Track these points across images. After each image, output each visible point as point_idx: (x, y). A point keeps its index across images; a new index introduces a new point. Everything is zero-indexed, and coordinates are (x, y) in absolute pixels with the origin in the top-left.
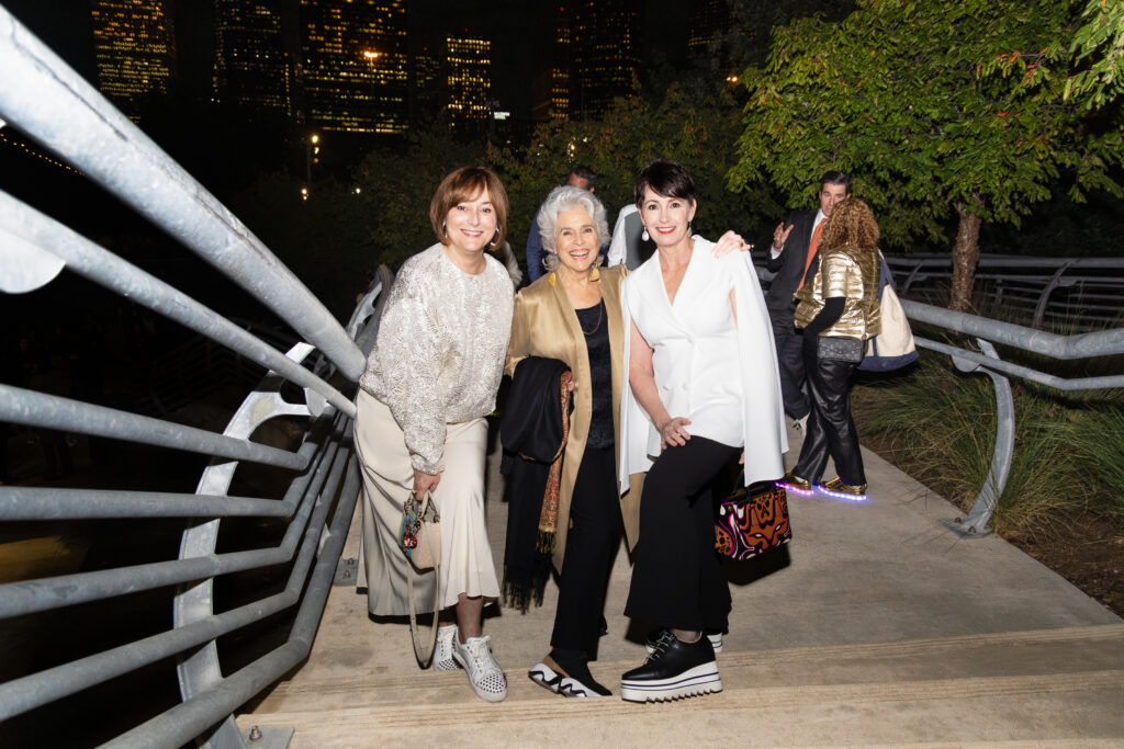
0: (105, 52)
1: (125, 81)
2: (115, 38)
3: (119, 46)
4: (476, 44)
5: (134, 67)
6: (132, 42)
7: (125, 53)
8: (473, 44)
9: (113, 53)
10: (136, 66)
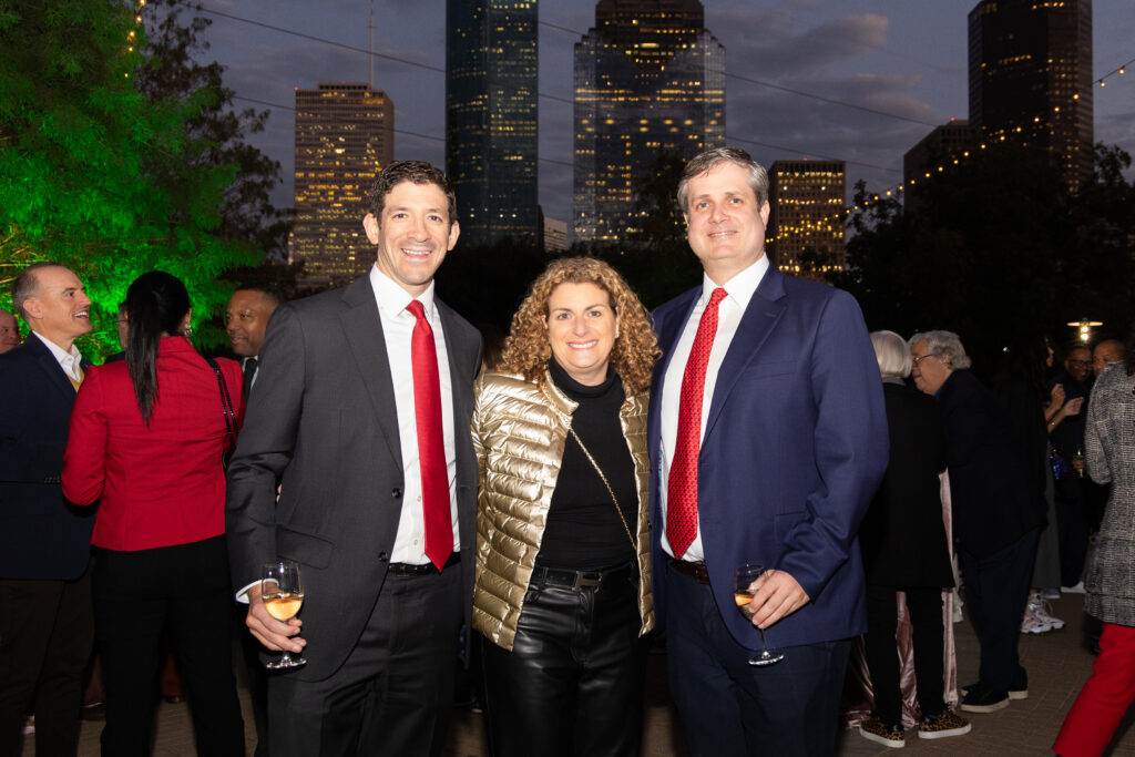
0: (305, 223)
1: (326, 259)
2: (318, 205)
3: (323, 214)
4: (820, 177)
5: (339, 240)
6: (340, 208)
7: (331, 224)
8: (815, 177)
9: (315, 223)
10: (343, 238)
